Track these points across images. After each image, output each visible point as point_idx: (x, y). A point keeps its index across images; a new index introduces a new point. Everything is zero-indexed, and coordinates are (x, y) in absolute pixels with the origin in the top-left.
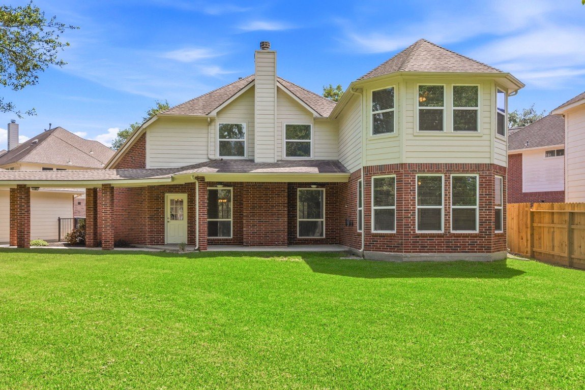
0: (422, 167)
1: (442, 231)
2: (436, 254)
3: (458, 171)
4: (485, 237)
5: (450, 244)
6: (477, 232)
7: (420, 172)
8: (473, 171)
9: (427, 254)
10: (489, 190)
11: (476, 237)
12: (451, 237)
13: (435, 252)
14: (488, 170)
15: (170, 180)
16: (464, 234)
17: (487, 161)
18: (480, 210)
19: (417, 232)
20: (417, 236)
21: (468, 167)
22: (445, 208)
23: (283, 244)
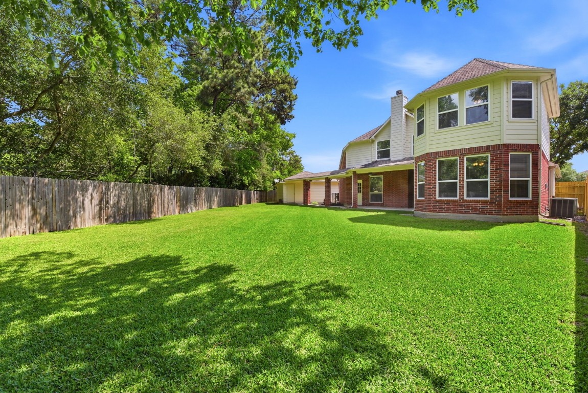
0: (440, 154)
1: (457, 198)
2: (451, 214)
3: (470, 153)
4: (495, 203)
5: (464, 207)
6: (488, 198)
7: (440, 157)
8: (485, 152)
9: (444, 214)
10: (500, 165)
11: (487, 203)
12: (464, 202)
13: (450, 213)
14: (499, 150)
15: (345, 174)
16: (475, 200)
17: (498, 143)
18: (491, 181)
19: (438, 198)
20: (437, 201)
21: (480, 149)
22: (460, 181)
23: (405, 207)
